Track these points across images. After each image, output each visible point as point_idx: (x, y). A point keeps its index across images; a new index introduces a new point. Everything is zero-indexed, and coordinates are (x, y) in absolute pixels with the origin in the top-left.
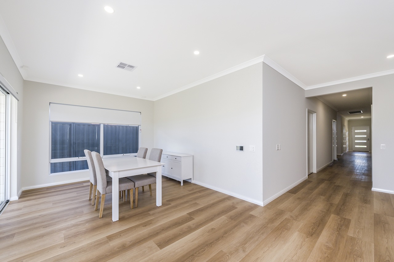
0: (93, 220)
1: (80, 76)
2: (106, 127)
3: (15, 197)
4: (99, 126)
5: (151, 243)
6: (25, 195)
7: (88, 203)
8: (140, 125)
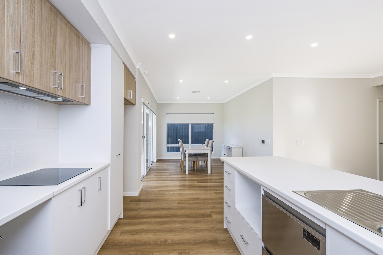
0: (181, 172)
1: (178, 98)
2: (193, 125)
3: (155, 161)
4: (188, 124)
5: (196, 181)
6: (158, 161)
7: (180, 167)
8: (214, 123)
